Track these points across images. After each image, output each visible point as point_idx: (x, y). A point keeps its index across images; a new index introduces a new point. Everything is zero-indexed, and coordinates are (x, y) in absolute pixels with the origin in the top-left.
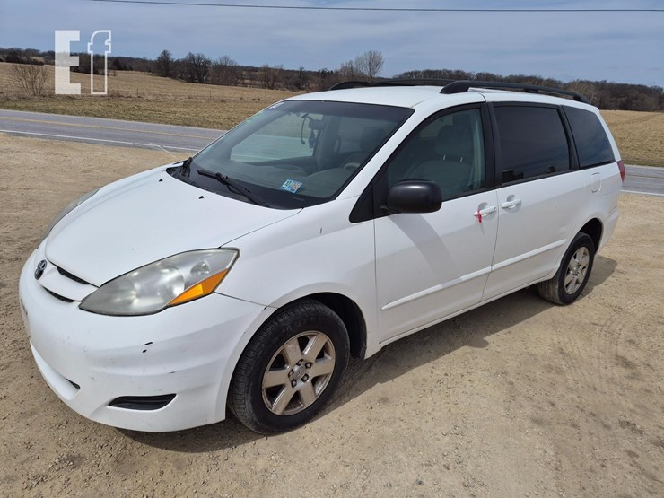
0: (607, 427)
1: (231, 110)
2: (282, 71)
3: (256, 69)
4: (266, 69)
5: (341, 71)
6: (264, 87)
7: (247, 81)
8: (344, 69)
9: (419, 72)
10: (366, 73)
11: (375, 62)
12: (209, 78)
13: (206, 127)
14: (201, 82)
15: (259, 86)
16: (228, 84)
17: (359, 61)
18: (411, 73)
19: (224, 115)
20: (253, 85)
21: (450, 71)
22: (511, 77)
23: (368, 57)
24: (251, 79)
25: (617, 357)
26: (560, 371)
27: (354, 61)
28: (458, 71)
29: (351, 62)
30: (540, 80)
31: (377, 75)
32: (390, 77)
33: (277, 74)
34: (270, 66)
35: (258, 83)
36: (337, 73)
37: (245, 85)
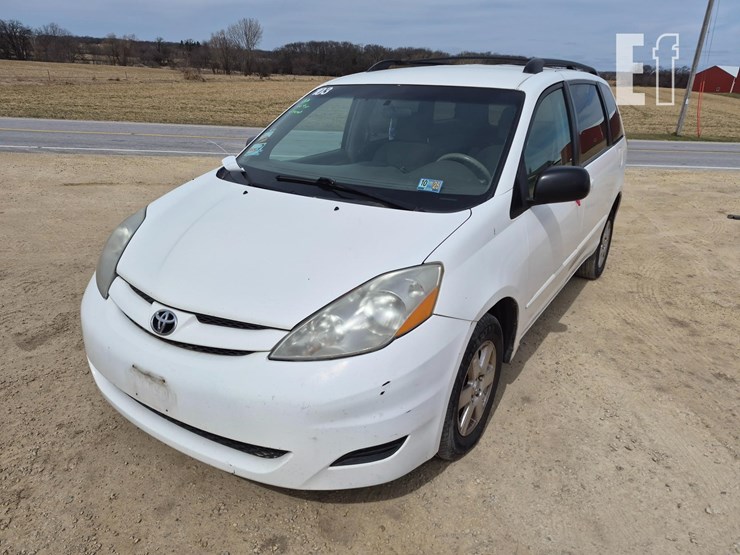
0: (709, 381)
1: (85, 94)
2: (133, 43)
3: (98, 41)
4: (112, 41)
5: (212, 42)
6: (113, 63)
7: (87, 56)
8: (215, 40)
9: (303, 44)
10: (243, 45)
11: (252, 32)
12: (32, 53)
13: (63, 118)
14: (21, 58)
15: (105, 62)
16: (62, 60)
17: (233, 30)
18: (295, 45)
19: (80, 102)
20: (97, 62)
21: (336, 44)
22: (401, 49)
23: (243, 25)
24: (93, 52)
25: (670, 319)
26: (640, 341)
27: (226, 30)
28: (345, 44)
29: (222, 32)
30: (429, 53)
31: (256, 47)
32: (271, 50)
33: (128, 47)
34: (117, 37)
35: (104, 58)
36: (205, 44)
37: (86, 61)
